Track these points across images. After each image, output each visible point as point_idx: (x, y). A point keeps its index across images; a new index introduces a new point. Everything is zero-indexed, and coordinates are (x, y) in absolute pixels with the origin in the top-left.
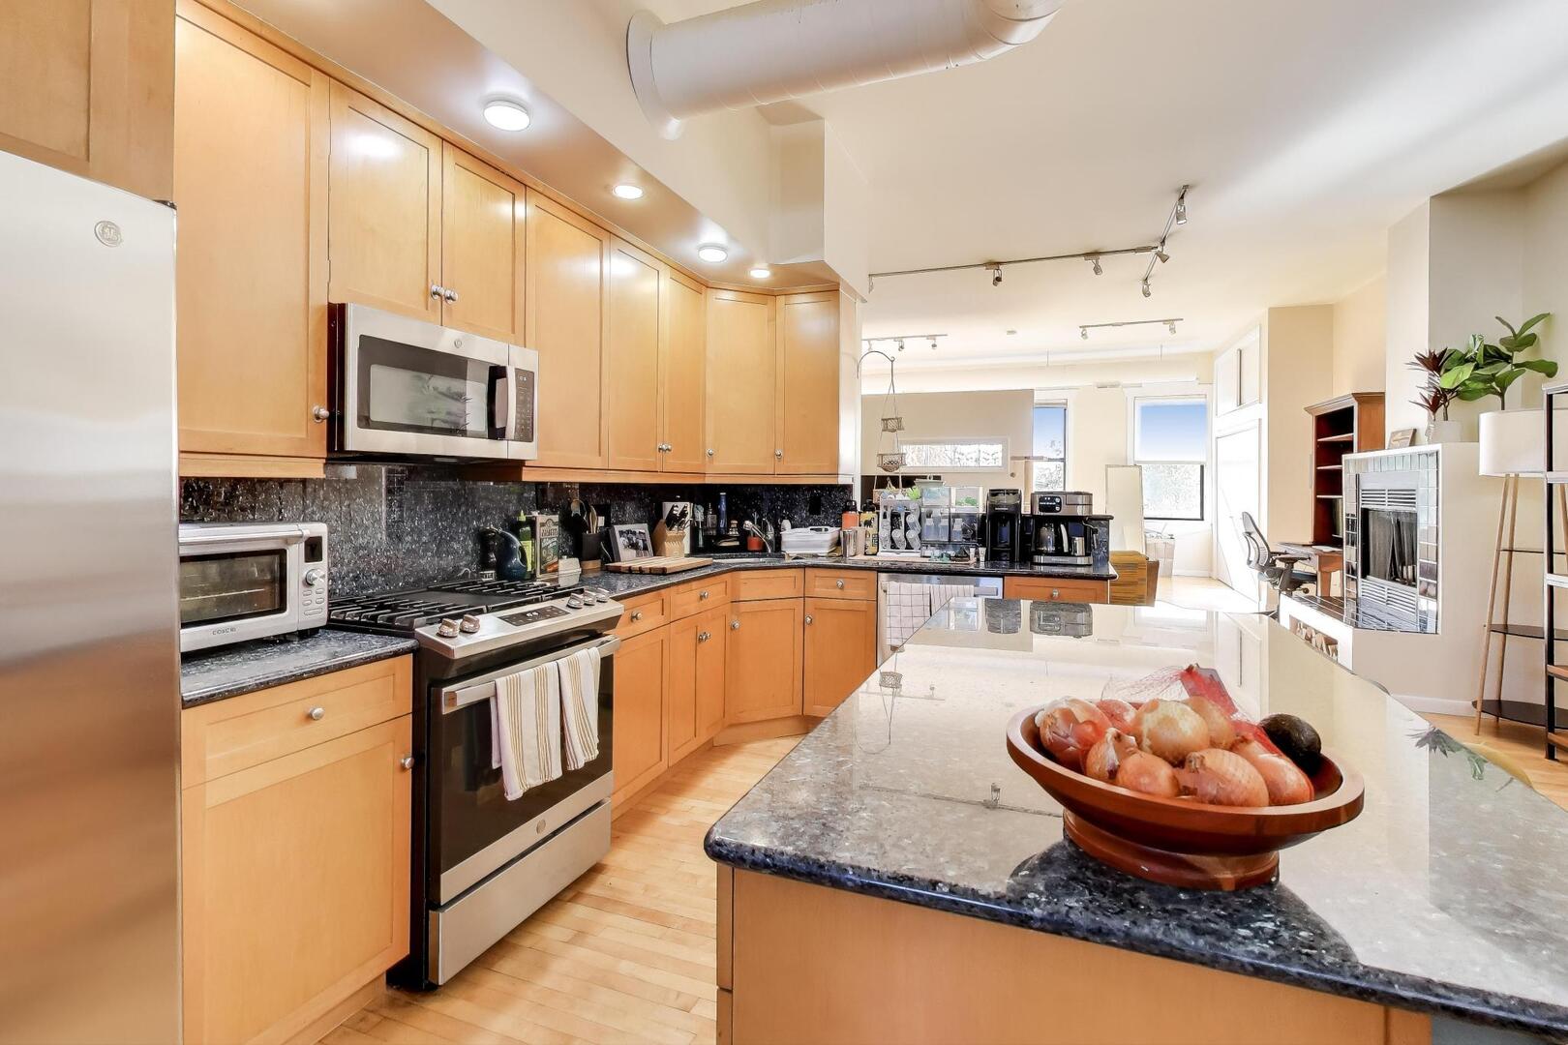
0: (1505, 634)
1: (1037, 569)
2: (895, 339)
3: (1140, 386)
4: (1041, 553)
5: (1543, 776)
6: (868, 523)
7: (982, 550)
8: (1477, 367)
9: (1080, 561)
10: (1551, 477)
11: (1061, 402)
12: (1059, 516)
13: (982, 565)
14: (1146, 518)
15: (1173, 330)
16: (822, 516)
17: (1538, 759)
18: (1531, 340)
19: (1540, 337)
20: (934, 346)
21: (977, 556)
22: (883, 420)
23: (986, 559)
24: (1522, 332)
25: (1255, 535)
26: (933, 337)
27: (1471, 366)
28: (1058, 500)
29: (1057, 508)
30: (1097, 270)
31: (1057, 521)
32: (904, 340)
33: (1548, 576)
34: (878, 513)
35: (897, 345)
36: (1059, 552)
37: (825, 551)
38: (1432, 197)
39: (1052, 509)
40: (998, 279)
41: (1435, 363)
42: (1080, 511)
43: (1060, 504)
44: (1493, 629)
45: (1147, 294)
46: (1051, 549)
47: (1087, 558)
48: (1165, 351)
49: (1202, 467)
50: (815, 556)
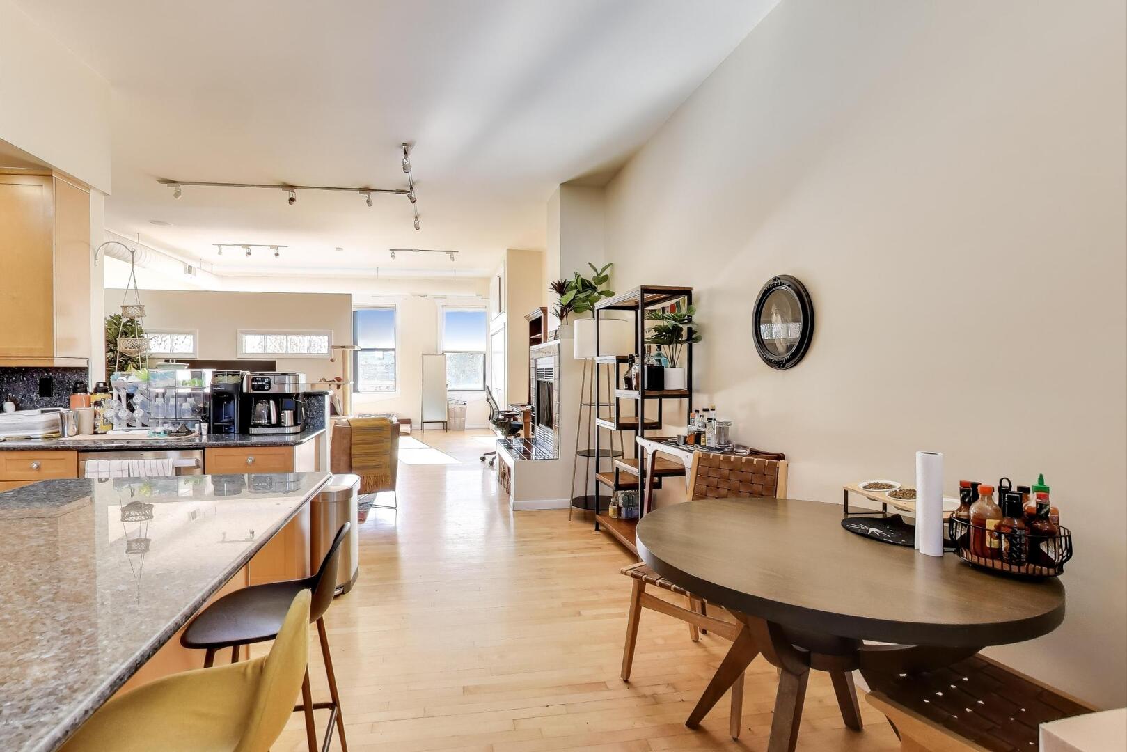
0: (588, 457)
1: (254, 440)
2: (243, 246)
3: (445, 298)
4: (257, 425)
5: (588, 543)
6: (97, 404)
7: (205, 425)
8: (579, 292)
9: (287, 430)
10: (598, 360)
11: (391, 306)
12: (269, 394)
13: (205, 438)
14: (449, 391)
15: (452, 259)
16: (54, 398)
17: (591, 531)
18: (606, 279)
19: (610, 276)
20: (277, 254)
21: (201, 430)
22: (122, 306)
23: (209, 433)
24: (601, 274)
25: (491, 401)
26: (276, 247)
27: (575, 291)
28: (266, 380)
29: (267, 387)
30: (369, 202)
31: (268, 397)
32: (250, 247)
33: (597, 420)
34: (112, 394)
35: (244, 251)
36: (270, 425)
37: (40, 433)
38: (562, 185)
39: (262, 387)
40: (292, 200)
41: (561, 288)
42: (289, 389)
43: (269, 383)
44: (579, 453)
45: (417, 228)
46: (264, 422)
47: (295, 427)
48: (458, 274)
49: (484, 355)
50: (29, 438)
